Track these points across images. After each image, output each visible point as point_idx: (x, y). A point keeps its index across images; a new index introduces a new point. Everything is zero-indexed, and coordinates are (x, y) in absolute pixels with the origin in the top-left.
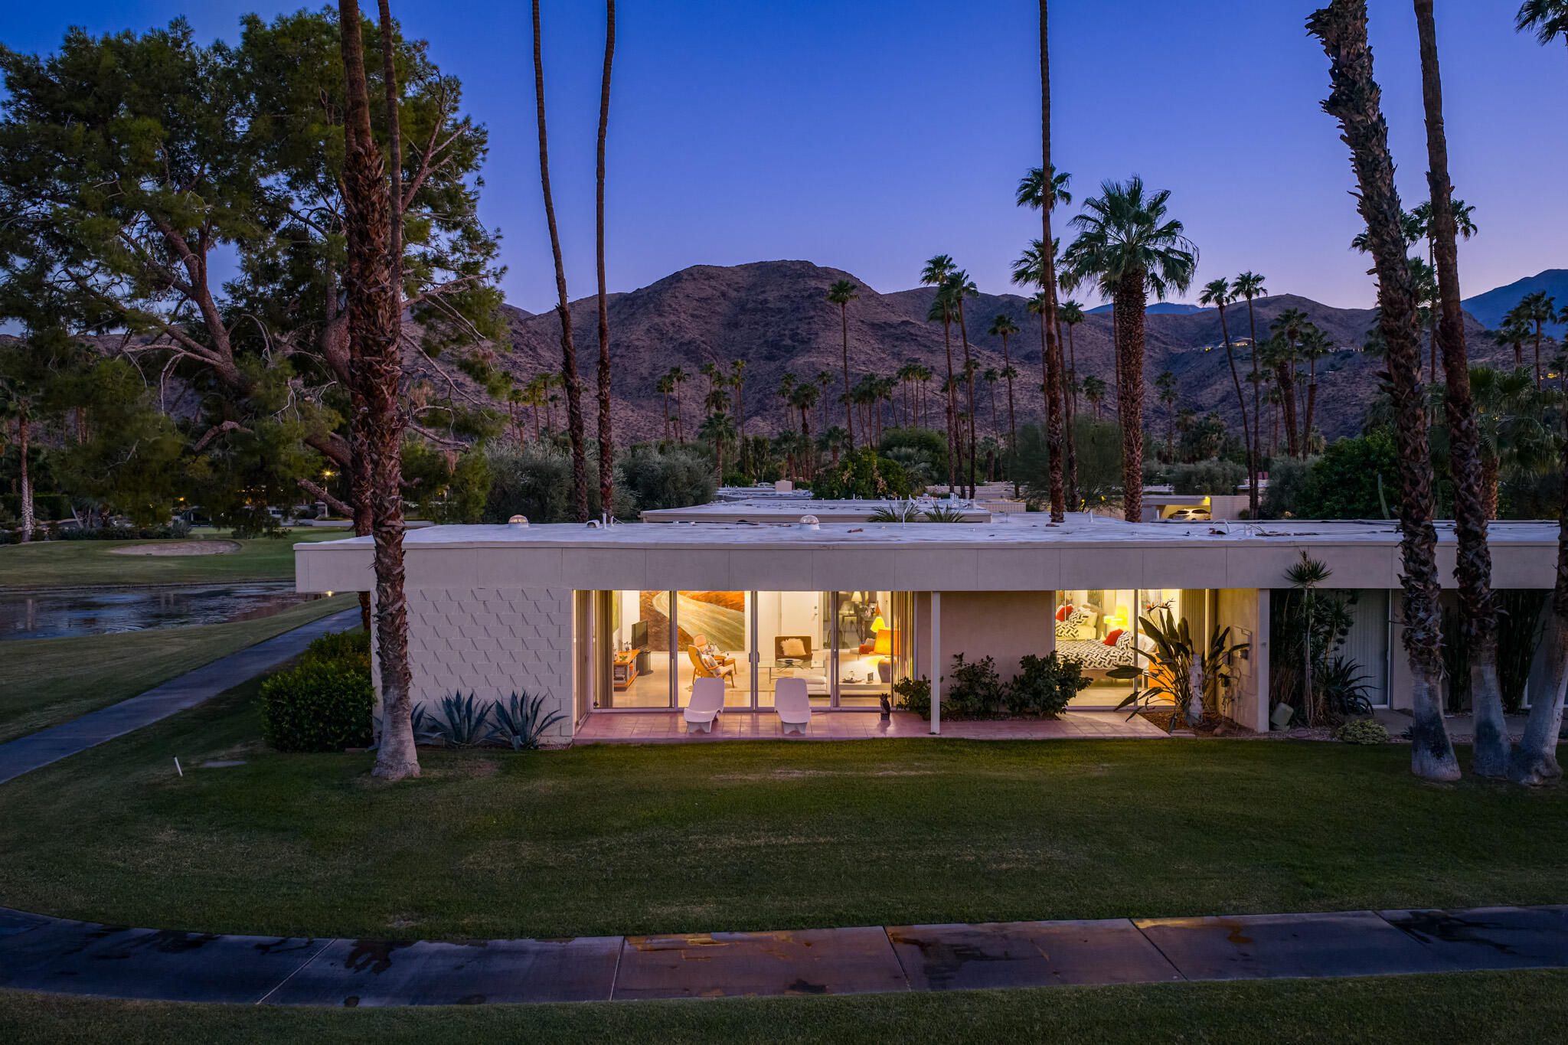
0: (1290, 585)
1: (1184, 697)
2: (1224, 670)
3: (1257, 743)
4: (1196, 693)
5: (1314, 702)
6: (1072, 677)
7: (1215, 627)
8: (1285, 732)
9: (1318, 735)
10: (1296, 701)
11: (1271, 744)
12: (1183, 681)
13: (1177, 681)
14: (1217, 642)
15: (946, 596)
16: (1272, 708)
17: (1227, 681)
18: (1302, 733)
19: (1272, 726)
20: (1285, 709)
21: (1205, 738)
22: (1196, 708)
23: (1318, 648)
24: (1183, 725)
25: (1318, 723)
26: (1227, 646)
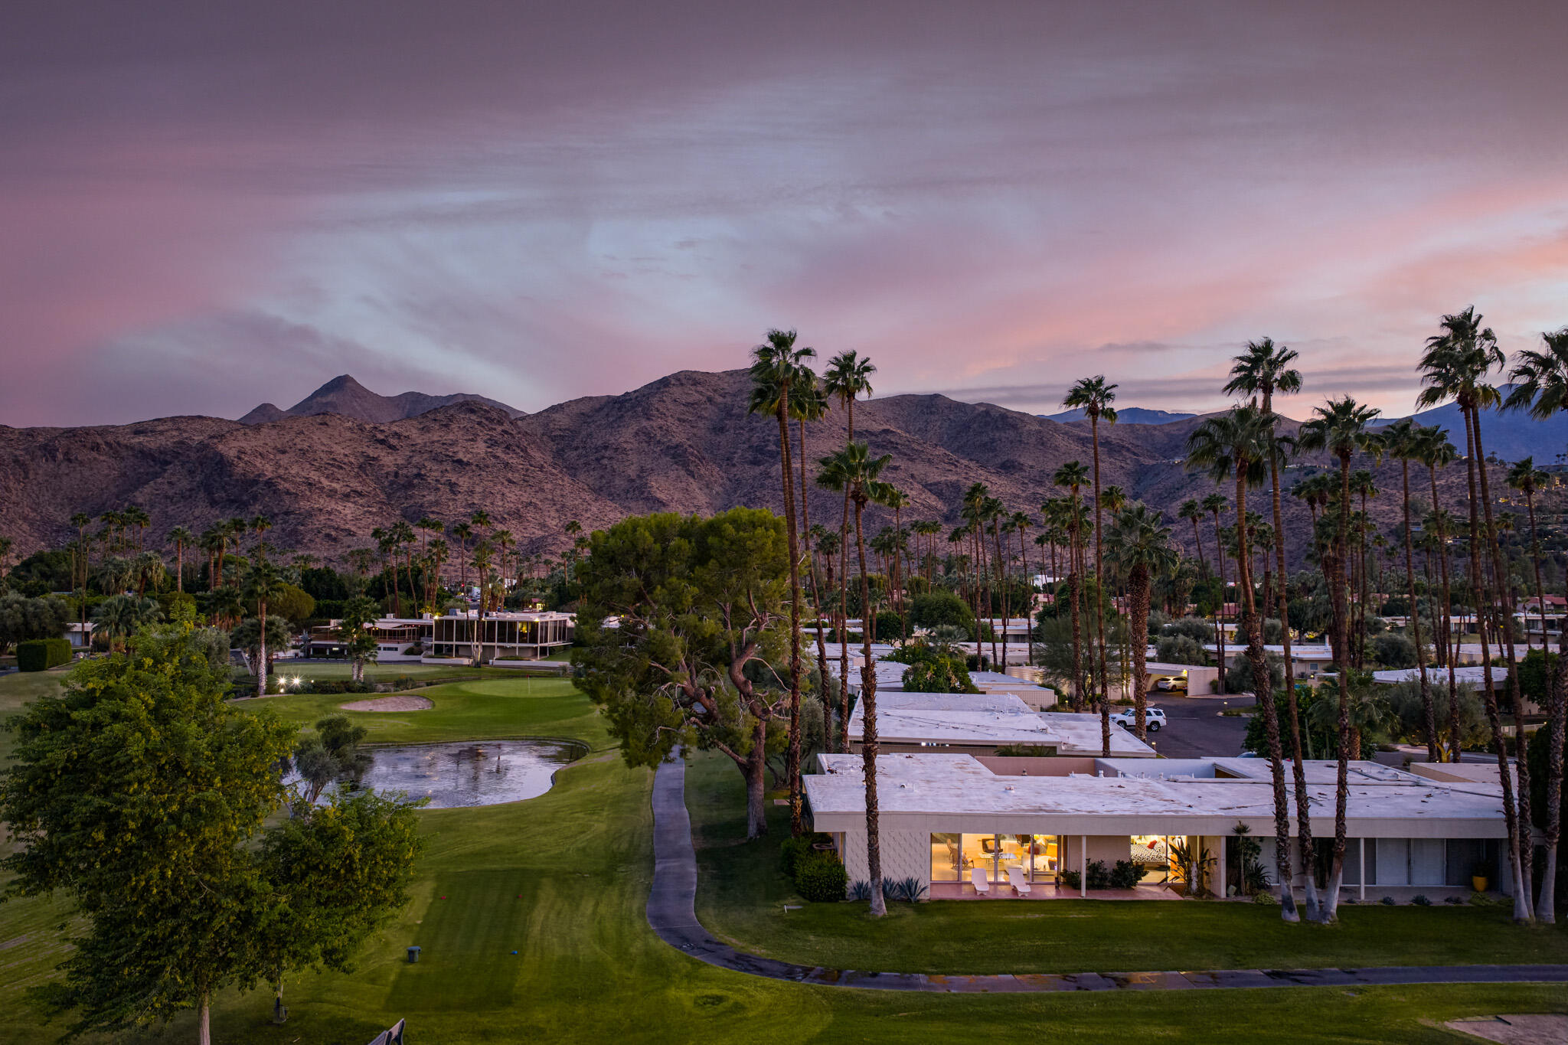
0: (1235, 835)
1: (1190, 880)
2: (1206, 869)
3: (1220, 904)
4: (1195, 879)
5: (1245, 886)
6: (1140, 870)
7: (1202, 849)
8: (1233, 898)
9: (1247, 900)
10: (1238, 884)
11: (1226, 904)
12: (1188, 873)
13: (1185, 873)
14: (1203, 855)
15: (1089, 837)
16: (1227, 887)
17: (1207, 874)
18: (1240, 899)
19: (1227, 895)
20: (1233, 888)
21: (1198, 900)
22: (1194, 886)
23: (1246, 861)
24: (1188, 893)
25: (1247, 894)
26: (1208, 858)
